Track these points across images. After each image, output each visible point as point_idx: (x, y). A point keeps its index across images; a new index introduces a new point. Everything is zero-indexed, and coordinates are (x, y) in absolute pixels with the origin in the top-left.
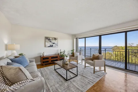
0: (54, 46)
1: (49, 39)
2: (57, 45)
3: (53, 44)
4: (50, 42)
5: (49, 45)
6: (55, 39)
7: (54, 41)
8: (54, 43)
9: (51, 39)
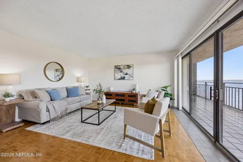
0: (126, 78)
1: (120, 68)
2: (132, 77)
3: (125, 76)
4: (121, 72)
5: (120, 77)
6: (129, 67)
7: (126, 71)
8: (126, 74)
9: (122, 67)
